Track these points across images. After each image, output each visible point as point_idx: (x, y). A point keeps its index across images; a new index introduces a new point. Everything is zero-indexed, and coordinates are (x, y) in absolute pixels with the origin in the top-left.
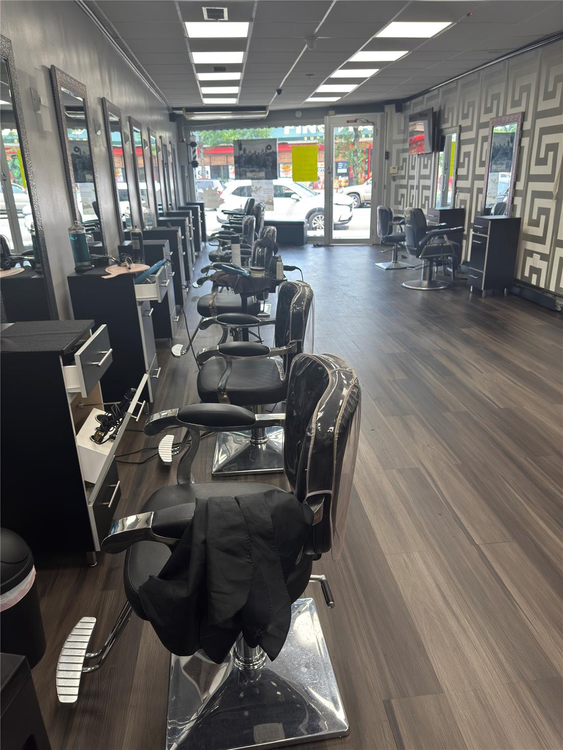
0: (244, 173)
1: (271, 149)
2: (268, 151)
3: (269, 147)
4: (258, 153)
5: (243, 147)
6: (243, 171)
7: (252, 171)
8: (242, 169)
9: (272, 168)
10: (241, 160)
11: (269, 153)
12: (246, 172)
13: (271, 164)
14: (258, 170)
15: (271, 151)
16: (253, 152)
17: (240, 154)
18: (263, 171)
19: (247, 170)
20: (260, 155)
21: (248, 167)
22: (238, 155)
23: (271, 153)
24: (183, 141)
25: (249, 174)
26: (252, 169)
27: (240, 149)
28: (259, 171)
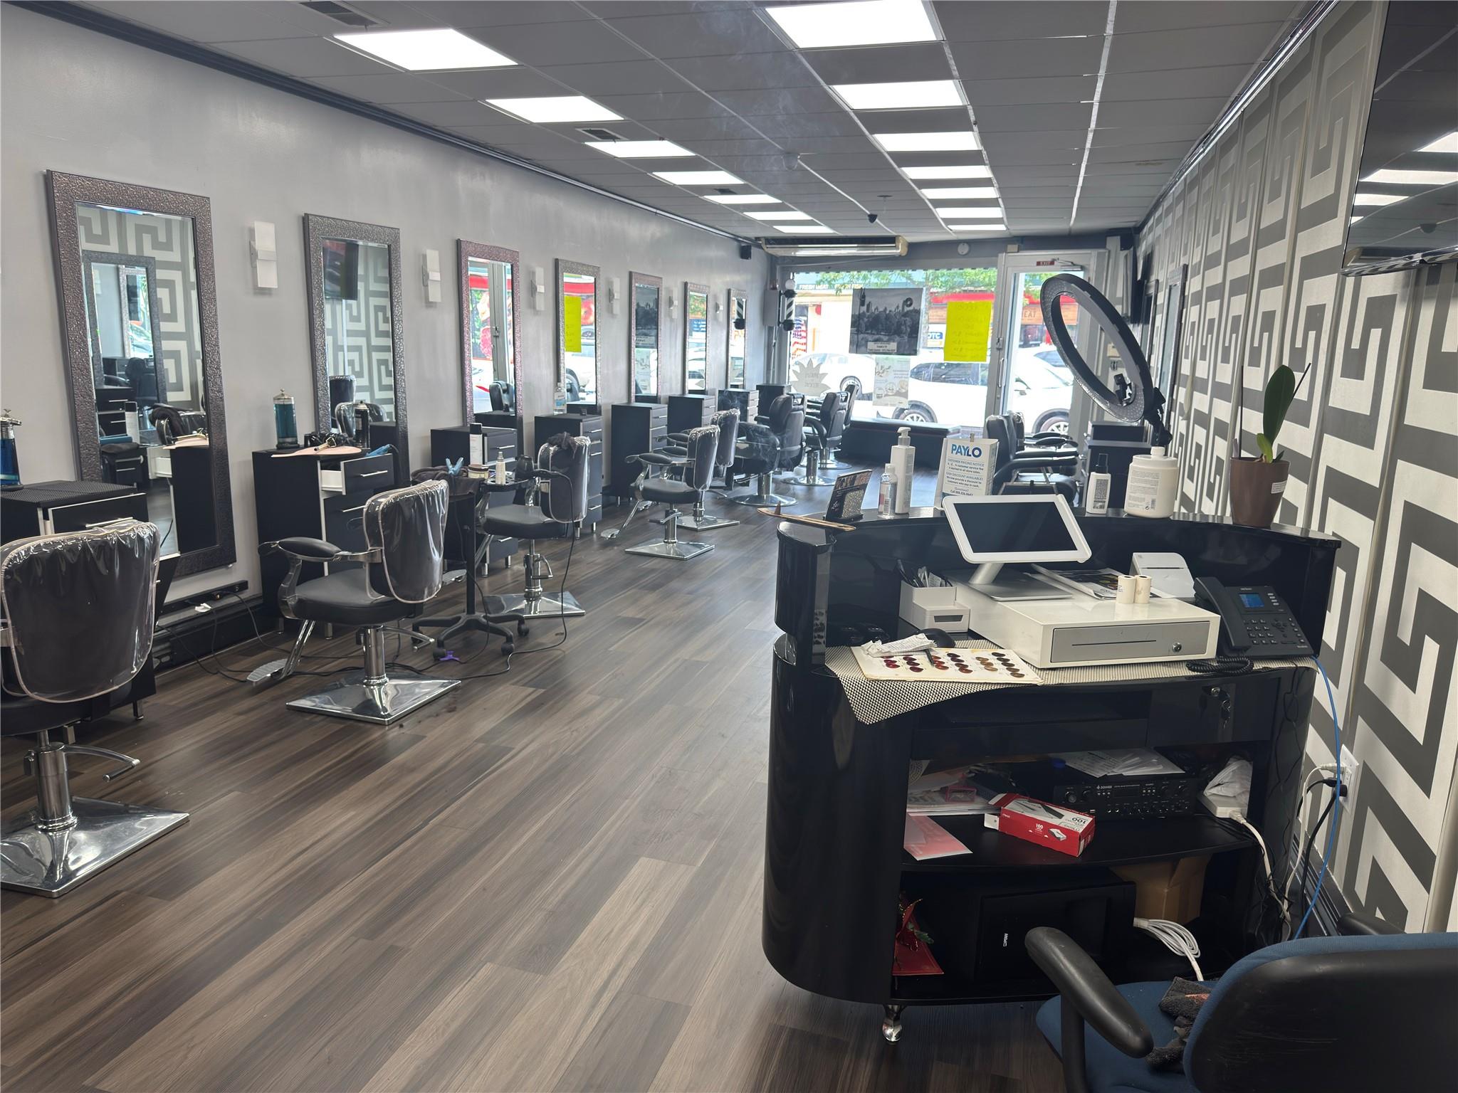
0: (863, 342)
1: (911, 305)
2: (907, 309)
3: (908, 302)
4: (890, 311)
5: (867, 300)
6: (862, 339)
7: (876, 341)
8: (861, 336)
9: (909, 337)
10: (861, 321)
11: (908, 311)
12: (867, 341)
13: (909, 330)
14: (886, 338)
15: (911, 308)
16: (881, 309)
17: (861, 311)
18: (894, 342)
19: (870, 337)
20: (893, 314)
21: (872, 334)
22: (857, 313)
23: (911, 311)
24: (775, 288)
25: (871, 345)
26: (877, 337)
27: (862, 303)
28: (889, 341)
